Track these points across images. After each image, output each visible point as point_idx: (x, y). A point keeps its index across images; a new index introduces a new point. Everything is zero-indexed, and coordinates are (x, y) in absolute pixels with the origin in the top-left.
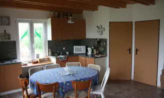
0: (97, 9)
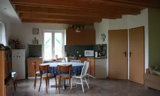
0: (101, 21)
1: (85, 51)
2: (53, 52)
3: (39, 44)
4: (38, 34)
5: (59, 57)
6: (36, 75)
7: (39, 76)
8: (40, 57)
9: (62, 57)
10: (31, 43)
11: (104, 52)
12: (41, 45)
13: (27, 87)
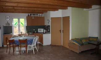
1: (39, 29)
7: (9, 45)
8: (11, 34)
9: (24, 33)
10: (5, 25)
11: (49, 30)
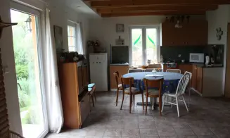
1: (191, 54)
2: (144, 55)
3: (126, 44)
4: (123, 31)
5: (152, 63)
6: (118, 89)
7: (121, 89)
8: (127, 63)
9: (156, 63)
10: (114, 44)
11: (218, 58)
12: (127, 47)
13: (108, 102)
